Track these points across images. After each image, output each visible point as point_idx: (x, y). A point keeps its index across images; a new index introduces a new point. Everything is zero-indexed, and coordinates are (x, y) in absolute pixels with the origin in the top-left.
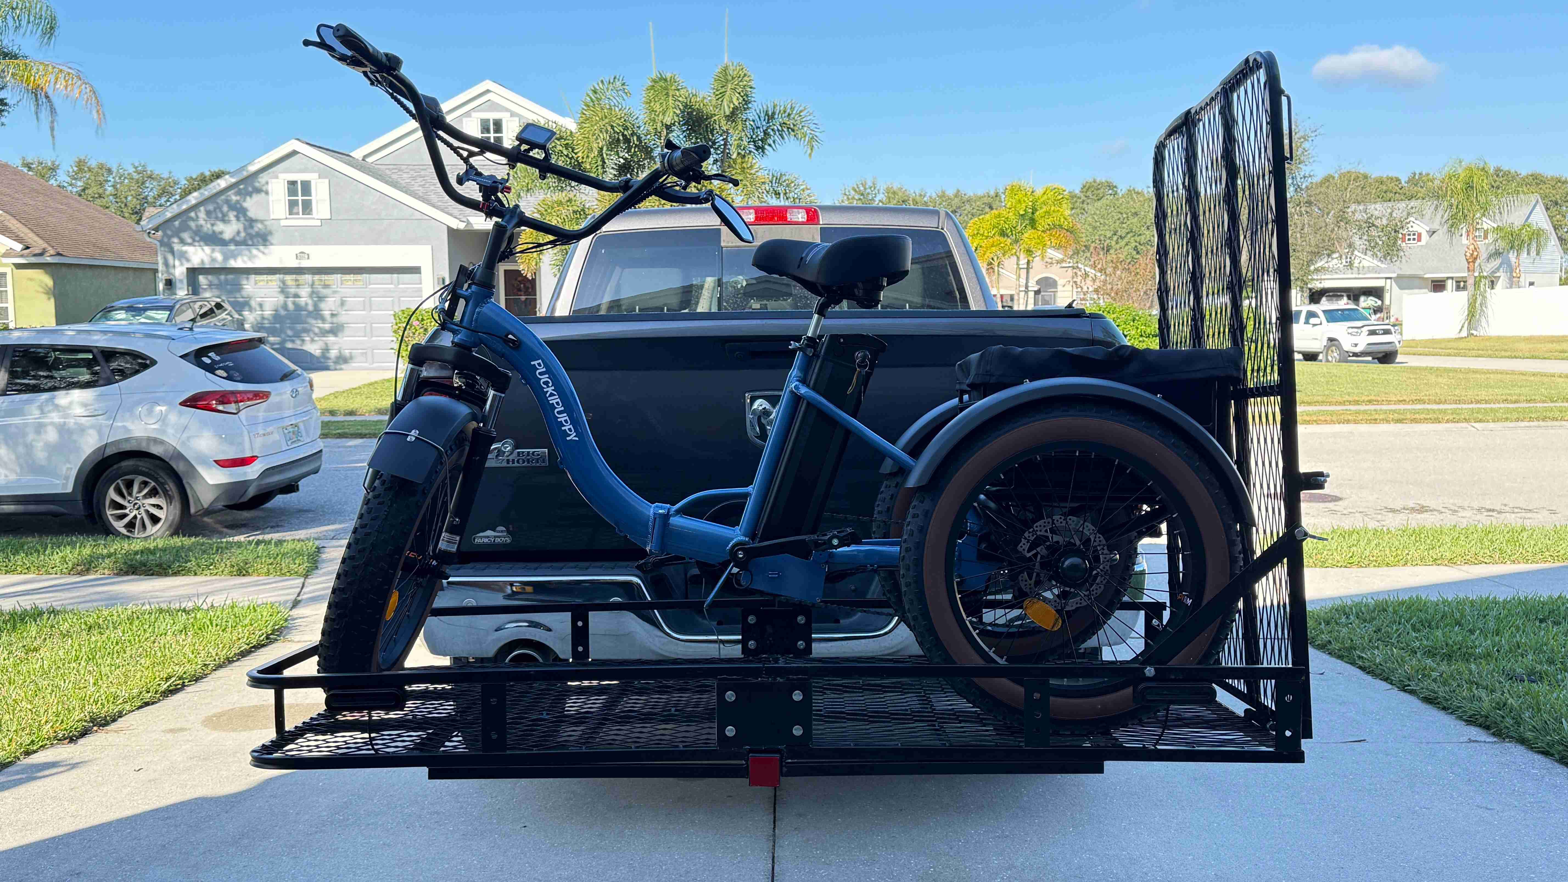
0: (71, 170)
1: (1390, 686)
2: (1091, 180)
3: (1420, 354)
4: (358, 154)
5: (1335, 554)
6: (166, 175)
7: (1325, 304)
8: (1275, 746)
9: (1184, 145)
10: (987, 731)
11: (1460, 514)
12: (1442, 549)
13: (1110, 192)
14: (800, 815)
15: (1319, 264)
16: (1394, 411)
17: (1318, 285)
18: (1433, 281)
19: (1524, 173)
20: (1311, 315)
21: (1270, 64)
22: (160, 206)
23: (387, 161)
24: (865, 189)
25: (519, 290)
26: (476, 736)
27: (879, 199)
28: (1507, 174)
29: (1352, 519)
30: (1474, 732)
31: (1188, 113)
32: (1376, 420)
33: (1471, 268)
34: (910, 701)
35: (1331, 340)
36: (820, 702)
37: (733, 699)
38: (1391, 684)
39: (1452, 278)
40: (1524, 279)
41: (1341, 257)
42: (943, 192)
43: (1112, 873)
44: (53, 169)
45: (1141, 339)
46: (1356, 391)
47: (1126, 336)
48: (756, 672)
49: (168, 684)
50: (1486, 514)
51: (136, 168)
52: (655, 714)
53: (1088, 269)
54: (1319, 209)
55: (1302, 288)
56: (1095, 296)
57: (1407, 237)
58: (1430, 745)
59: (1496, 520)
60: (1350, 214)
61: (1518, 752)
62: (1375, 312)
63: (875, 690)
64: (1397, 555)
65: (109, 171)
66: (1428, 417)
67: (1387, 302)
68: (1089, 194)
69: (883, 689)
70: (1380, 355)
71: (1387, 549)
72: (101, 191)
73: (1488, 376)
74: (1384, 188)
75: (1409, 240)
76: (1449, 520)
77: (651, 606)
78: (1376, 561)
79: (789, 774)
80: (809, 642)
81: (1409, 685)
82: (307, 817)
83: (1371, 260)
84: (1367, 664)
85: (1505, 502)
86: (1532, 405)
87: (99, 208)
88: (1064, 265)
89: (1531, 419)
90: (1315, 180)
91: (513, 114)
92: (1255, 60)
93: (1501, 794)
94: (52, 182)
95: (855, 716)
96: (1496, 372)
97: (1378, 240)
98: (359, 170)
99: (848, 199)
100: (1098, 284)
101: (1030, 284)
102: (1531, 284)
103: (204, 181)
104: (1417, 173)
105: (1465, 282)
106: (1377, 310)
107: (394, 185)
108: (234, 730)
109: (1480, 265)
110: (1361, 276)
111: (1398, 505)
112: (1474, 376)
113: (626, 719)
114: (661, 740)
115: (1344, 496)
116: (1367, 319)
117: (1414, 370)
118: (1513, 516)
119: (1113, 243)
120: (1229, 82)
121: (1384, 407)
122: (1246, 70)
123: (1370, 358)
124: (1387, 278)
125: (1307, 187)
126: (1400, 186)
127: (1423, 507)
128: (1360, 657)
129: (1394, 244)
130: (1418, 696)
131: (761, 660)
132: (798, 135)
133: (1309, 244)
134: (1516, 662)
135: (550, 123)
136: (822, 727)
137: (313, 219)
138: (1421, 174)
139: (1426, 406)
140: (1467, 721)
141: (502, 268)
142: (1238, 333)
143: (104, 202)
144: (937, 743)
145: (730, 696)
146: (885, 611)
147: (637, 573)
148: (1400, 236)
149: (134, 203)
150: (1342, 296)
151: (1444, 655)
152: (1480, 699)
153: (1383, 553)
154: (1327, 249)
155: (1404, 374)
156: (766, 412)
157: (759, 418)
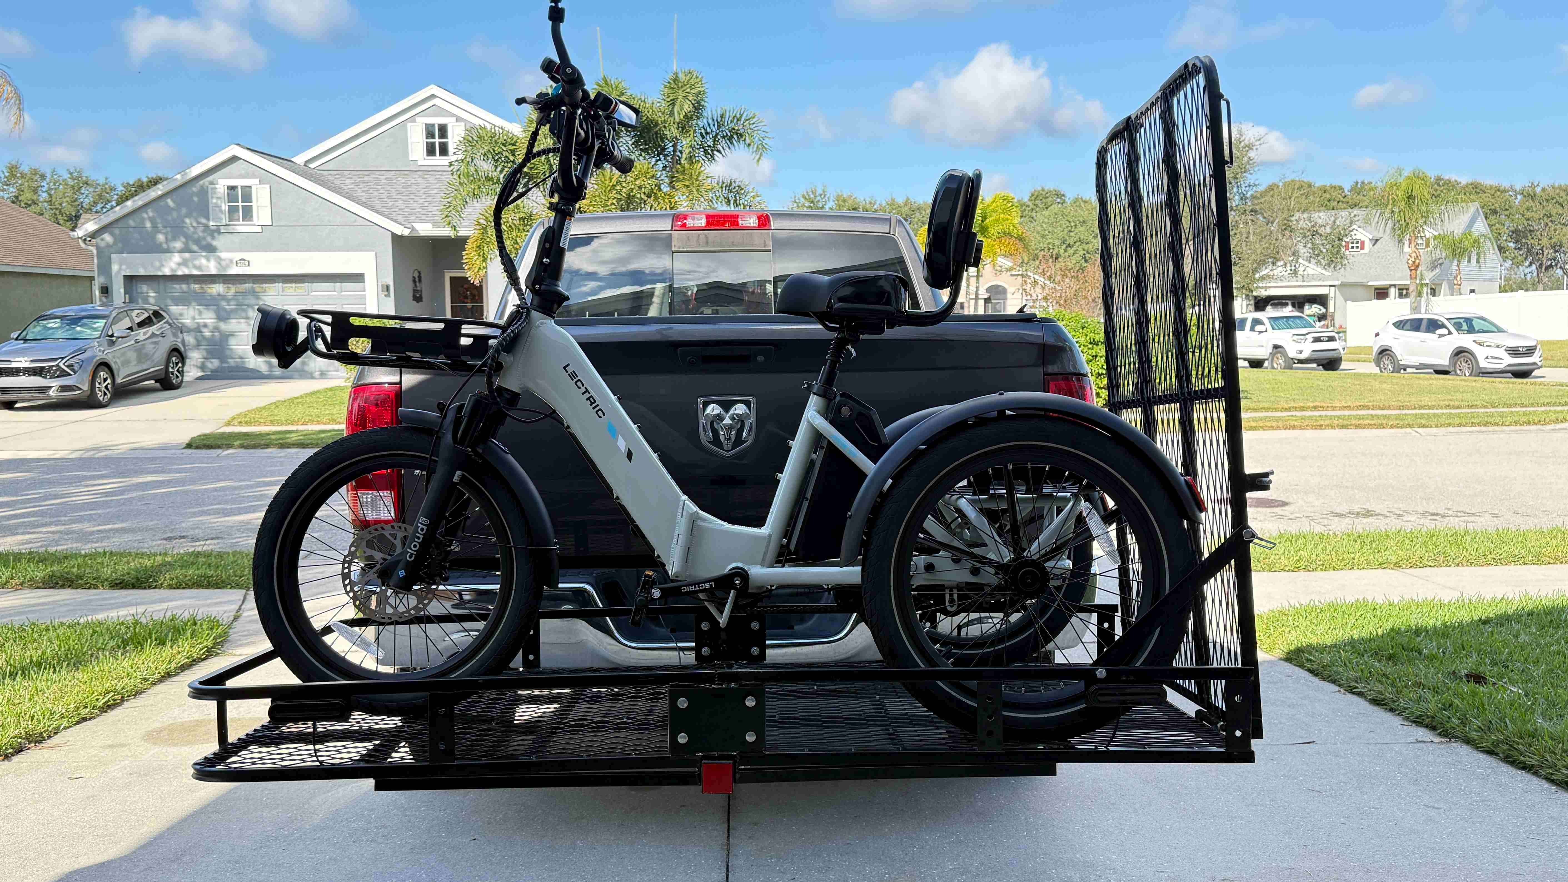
0: (2, 176)
1: (1337, 688)
2: (1040, 188)
3: (1360, 361)
4: (300, 159)
5: (1282, 558)
6: (102, 181)
7: (1270, 312)
8: (1227, 746)
9: (1126, 150)
10: (941, 734)
11: (1405, 519)
12: (1387, 553)
13: (1058, 200)
14: (755, 824)
15: (1264, 272)
16: (1339, 417)
17: (1264, 293)
18: (1376, 289)
19: (1464, 183)
20: (1256, 322)
21: (1208, 68)
22: (96, 212)
23: (330, 166)
24: (815, 196)
25: (466, 297)
26: (423, 746)
27: (830, 206)
28: (1448, 183)
29: (1299, 524)
30: (1422, 733)
31: (1130, 118)
32: (1321, 426)
33: (1413, 276)
34: (864, 706)
35: (1276, 347)
36: (774, 708)
37: (686, 705)
38: (1339, 686)
39: (1395, 286)
40: (1466, 287)
41: (1285, 264)
42: (893, 200)
45: (1090, 346)
46: (1301, 398)
48: (710, 678)
49: (106, 699)
50: (1430, 518)
51: (71, 174)
52: (607, 722)
53: (1037, 277)
54: (1264, 218)
55: (1247, 296)
56: (1045, 304)
57: (1351, 245)
58: (1378, 746)
59: (1441, 524)
60: (1295, 222)
61: (1464, 751)
62: (1320, 320)
63: (830, 695)
64: (1343, 559)
65: (43, 177)
66: (1373, 422)
67: (1331, 309)
68: (1038, 202)
69: (838, 694)
70: (1326, 362)
71: (1333, 553)
72: (35, 197)
73: (1431, 382)
74: (1328, 196)
75: (1353, 247)
76: (1394, 524)
77: (603, 613)
78: (1323, 565)
79: (744, 780)
80: (763, 648)
81: (1357, 688)
82: (251, 832)
83: (1315, 267)
84: (1315, 666)
85: (1449, 506)
86: (1473, 410)
87: (31, 214)
88: (1014, 273)
89: (1473, 424)
90: (1261, 189)
91: (459, 119)
92: (1194, 64)
93: (1447, 793)
95: (809, 722)
97: (1322, 248)
98: (300, 175)
99: (798, 207)
100: (1047, 291)
101: (980, 292)
102: (1472, 291)
103: (141, 187)
104: (1360, 181)
105: (1407, 289)
106: (1322, 317)
107: (337, 190)
108: (174, 745)
109: (1422, 274)
110: (1305, 284)
111: (1343, 509)
112: (1417, 382)
113: (577, 728)
114: (612, 748)
115: (1290, 500)
116: (1312, 326)
117: (1358, 376)
118: (1457, 519)
119: (1062, 251)
120: (1169, 87)
121: (1329, 413)
122: (1185, 75)
123: (1314, 365)
124: (1331, 286)
125: (1252, 195)
126: (1343, 195)
127: (1368, 511)
128: (1308, 660)
129: (1338, 252)
130: (1365, 698)
131: (714, 667)
132: (748, 141)
133: (1254, 252)
134: (1461, 663)
135: (497, 129)
136: (776, 733)
137: (254, 225)
138: (1363, 183)
139: (1371, 412)
140: (1414, 722)
141: (448, 275)
142: (1182, 335)
143: (37, 209)
144: (891, 747)
145: (683, 703)
146: (839, 616)
147: (590, 580)
148: (1344, 243)
149: (69, 210)
150: (1287, 304)
151: (1390, 658)
152: (1427, 701)
153: (1329, 557)
154: (1271, 257)
155: (1349, 380)
156: (719, 418)
157: (712, 423)
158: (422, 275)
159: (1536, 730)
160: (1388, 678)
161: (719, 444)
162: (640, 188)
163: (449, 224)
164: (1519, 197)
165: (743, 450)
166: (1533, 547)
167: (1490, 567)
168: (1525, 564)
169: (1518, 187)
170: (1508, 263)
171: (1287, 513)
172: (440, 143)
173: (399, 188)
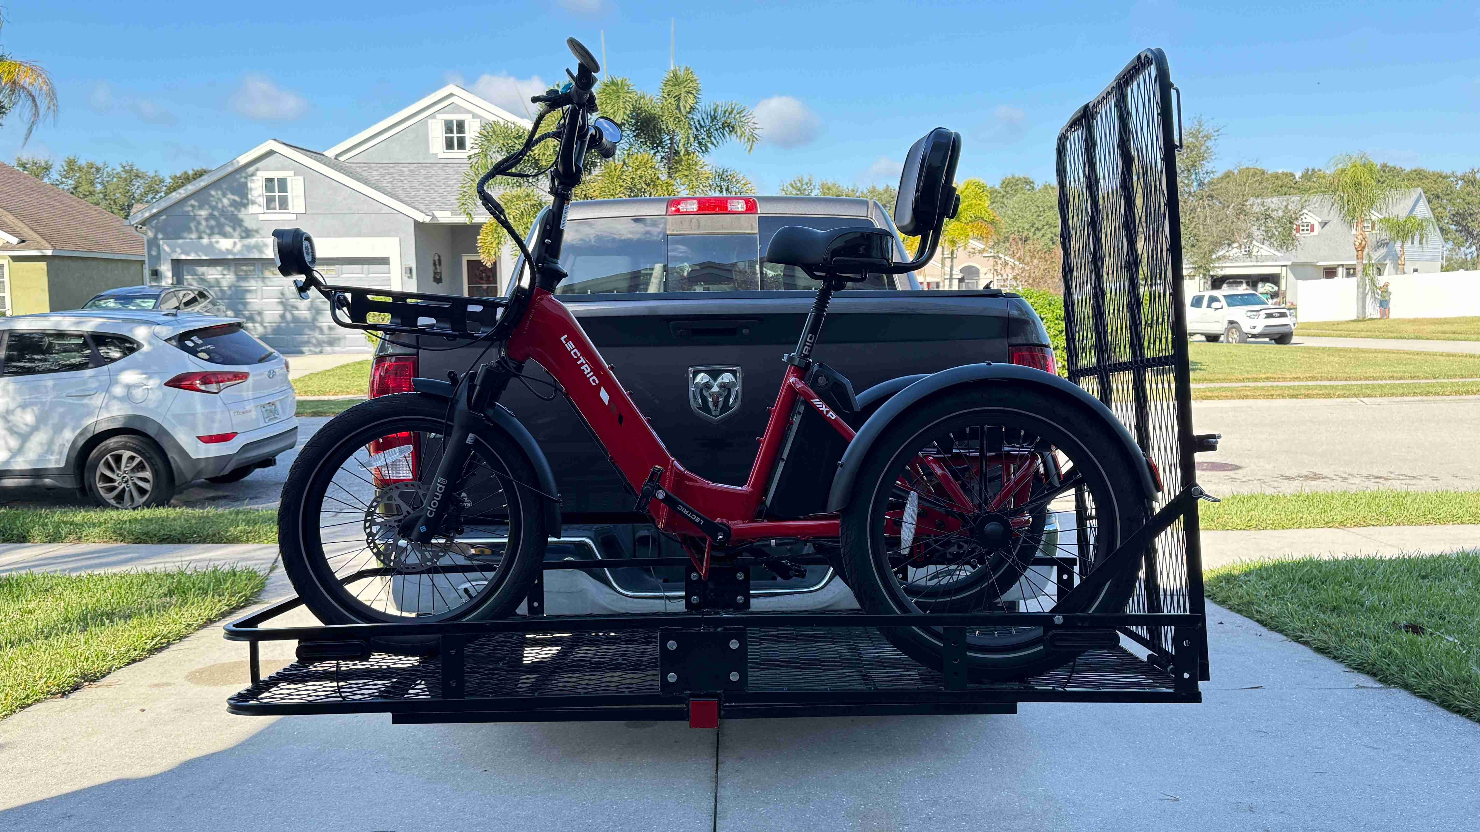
0: (62, 170)
1: (1285, 638)
2: (1010, 176)
3: (1314, 336)
4: (330, 153)
5: (1235, 518)
6: (152, 174)
7: (1226, 290)
8: (1175, 687)
9: (1084, 136)
10: (912, 675)
11: (1350, 481)
12: (1333, 513)
13: (1028, 187)
14: (741, 759)
15: (1221, 253)
16: (1289, 387)
17: (1220, 273)
18: (1325, 269)
19: (1408, 169)
20: (1213, 299)
21: (1159, 60)
22: (147, 202)
23: (358, 159)
24: (802, 184)
25: (481, 279)
26: (438, 683)
27: (816, 192)
28: (1392, 170)
29: (1251, 486)
30: (1363, 679)
31: (1087, 106)
32: (1272, 395)
33: (1360, 257)
34: (842, 650)
35: (1231, 322)
36: (756, 650)
37: (675, 647)
38: (1286, 635)
39: (1343, 266)
40: (1409, 267)
41: (1240, 246)
42: (874, 188)
43: (1029, 808)
44: (47, 168)
45: (1057, 322)
46: (1255, 369)
47: (1042, 319)
48: (697, 623)
49: (154, 642)
50: (1373, 480)
51: (124, 167)
52: (604, 663)
53: (1007, 258)
54: (1220, 202)
55: (1204, 275)
56: (1014, 283)
57: (1301, 228)
58: (1322, 691)
59: (1383, 487)
60: (1249, 207)
61: (1402, 696)
62: (1272, 297)
63: (808, 640)
64: (1292, 519)
65: (98, 170)
66: (1321, 392)
67: (1283, 288)
68: (1008, 189)
69: (816, 638)
70: (1277, 337)
71: (1283, 513)
72: (91, 189)
73: (1375, 355)
74: (1280, 183)
75: (1303, 230)
76: (1339, 486)
77: (601, 564)
78: (1273, 524)
79: (729, 716)
80: (748, 597)
81: (1302, 637)
82: (283, 763)
83: (1268, 249)
84: (1264, 617)
85: (1391, 470)
86: (1416, 381)
87: (90, 204)
88: (986, 254)
89: (1415, 394)
90: (1218, 175)
91: (475, 116)
92: (1146, 56)
93: (1386, 735)
94: (46, 180)
95: (788, 664)
96: (1382, 352)
97: (1274, 231)
98: (332, 168)
99: (785, 193)
100: (1016, 271)
101: (954, 272)
102: (1415, 270)
103: (187, 179)
104: (1310, 169)
105: (1354, 269)
106: (1274, 295)
107: (366, 182)
108: (216, 684)
109: (1368, 254)
110: (1259, 264)
111: (1293, 473)
112: (1363, 355)
113: (576, 667)
114: (608, 686)
115: (1243, 465)
116: (1264, 303)
117: (1308, 349)
118: (1399, 482)
119: (1031, 234)
120: (1124, 77)
121: (1281, 384)
122: (1139, 66)
123: (1267, 340)
124: (1282, 266)
125: (1209, 182)
126: (1294, 181)
127: (1316, 475)
128: (1258, 611)
129: (1290, 234)
130: (1311, 647)
131: (703, 613)
132: (739, 133)
133: (1211, 235)
134: (1401, 614)
135: (509, 124)
136: (758, 674)
137: (289, 213)
138: (1313, 170)
139: (1319, 383)
140: (1356, 669)
141: (465, 258)
142: (1135, 308)
143: (95, 199)
144: (863, 687)
145: (672, 645)
146: (819, 568)
147: (588, 534)
148: (1295, 226)
149: (122, 200)
150: (1241, 283)
151: (1334, 609)
152: (1367, 649)
153: (1279, 517)
154: (1227, 239)
155: (1299, 354)
156: (708, 386)
157: (701, 390)
158: (442, 258)
159: (1470, 676)
160: (1332, 628)
161: (708, 411)
162: (641, 177)
163: (464, 211)
164: (1460, 182)
165: (730, 415)
166: (1470, 507)
167: (1430, 526)
168: (1463, 523)
169: (1459, 174)
170: (1450, 245)
171: (1240, 477)
172: (458, 138)
173: (421, 179)
